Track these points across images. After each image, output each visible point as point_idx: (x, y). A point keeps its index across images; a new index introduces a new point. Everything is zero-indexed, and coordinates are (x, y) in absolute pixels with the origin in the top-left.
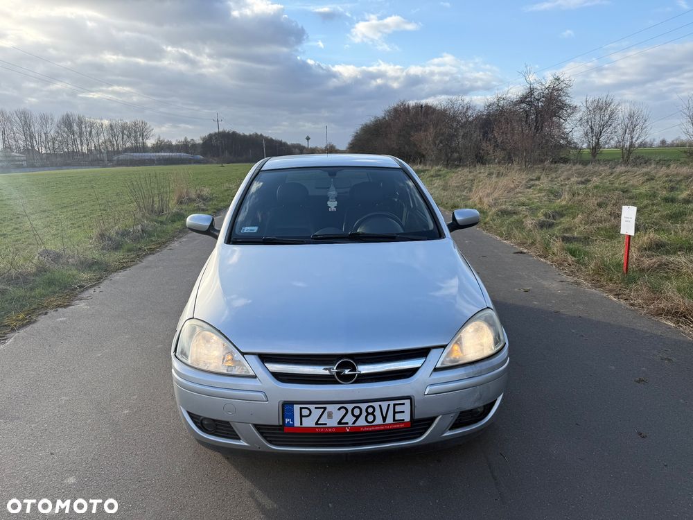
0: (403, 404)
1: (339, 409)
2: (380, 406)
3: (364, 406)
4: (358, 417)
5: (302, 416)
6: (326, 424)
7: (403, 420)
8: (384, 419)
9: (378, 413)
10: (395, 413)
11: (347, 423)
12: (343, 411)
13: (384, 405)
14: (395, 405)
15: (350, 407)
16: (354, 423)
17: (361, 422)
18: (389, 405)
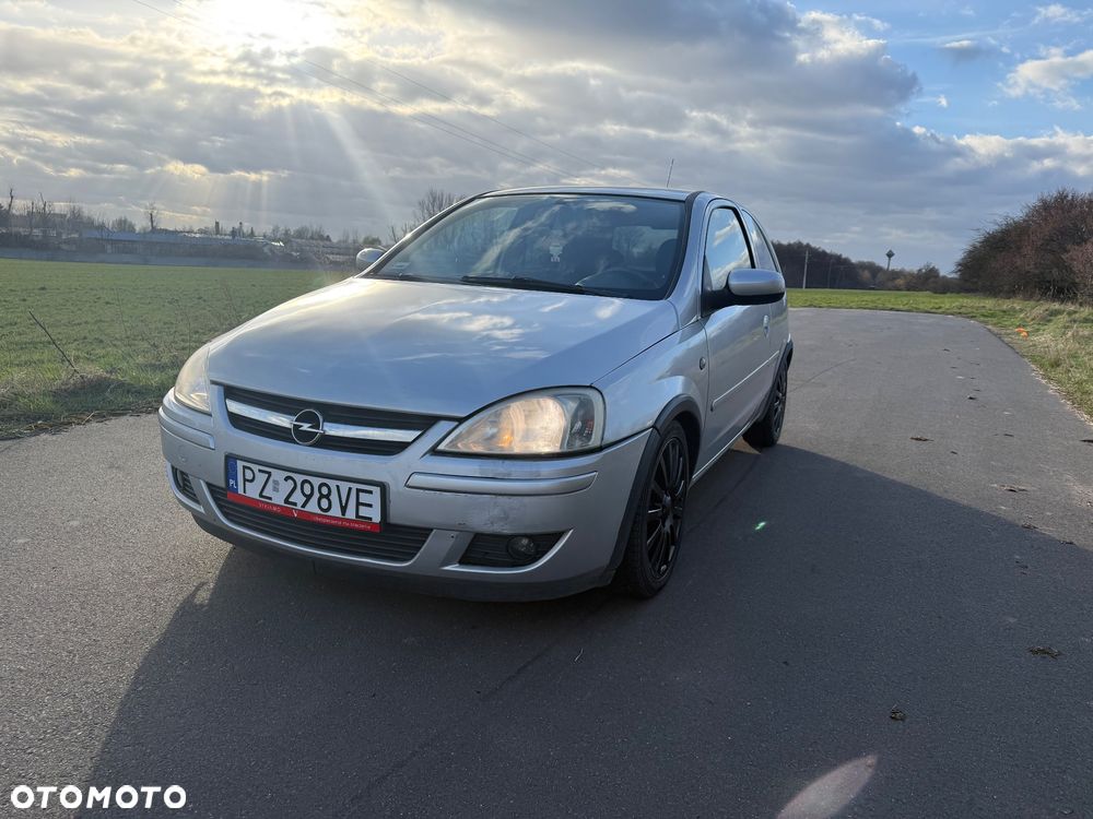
0: (371, 492)
1: (287, 479)
2: (338, 487)
3: (316, 482)
4: (309, 497)
5: (245, 480)
6: (270, 499)
7: (371, 519)
8: (344, 509)
9: (334, 497)
10: (358, 504)
11: (295, 504)
12: (290, 484)
13: (344, 486)
14: (358, 491)
15: (299, 478)
16: (303, 506)
17: (312, 507)
18: (350, 489)
